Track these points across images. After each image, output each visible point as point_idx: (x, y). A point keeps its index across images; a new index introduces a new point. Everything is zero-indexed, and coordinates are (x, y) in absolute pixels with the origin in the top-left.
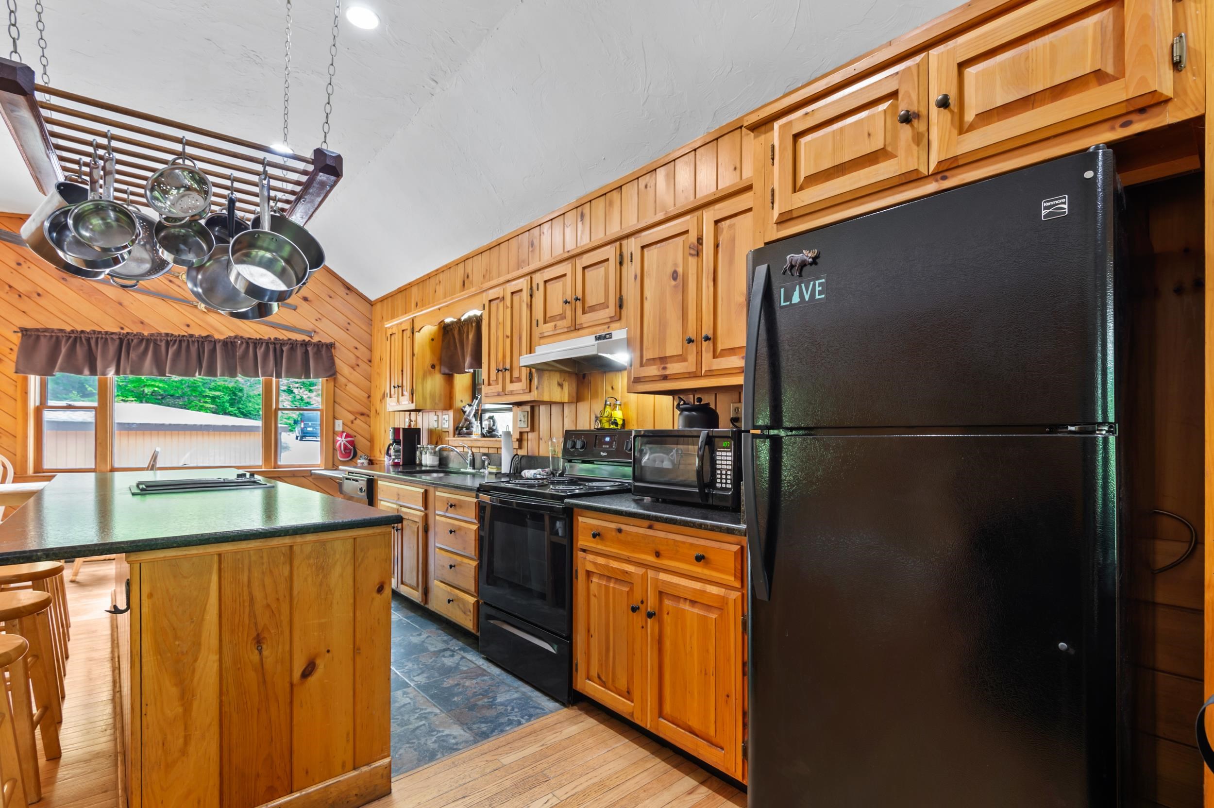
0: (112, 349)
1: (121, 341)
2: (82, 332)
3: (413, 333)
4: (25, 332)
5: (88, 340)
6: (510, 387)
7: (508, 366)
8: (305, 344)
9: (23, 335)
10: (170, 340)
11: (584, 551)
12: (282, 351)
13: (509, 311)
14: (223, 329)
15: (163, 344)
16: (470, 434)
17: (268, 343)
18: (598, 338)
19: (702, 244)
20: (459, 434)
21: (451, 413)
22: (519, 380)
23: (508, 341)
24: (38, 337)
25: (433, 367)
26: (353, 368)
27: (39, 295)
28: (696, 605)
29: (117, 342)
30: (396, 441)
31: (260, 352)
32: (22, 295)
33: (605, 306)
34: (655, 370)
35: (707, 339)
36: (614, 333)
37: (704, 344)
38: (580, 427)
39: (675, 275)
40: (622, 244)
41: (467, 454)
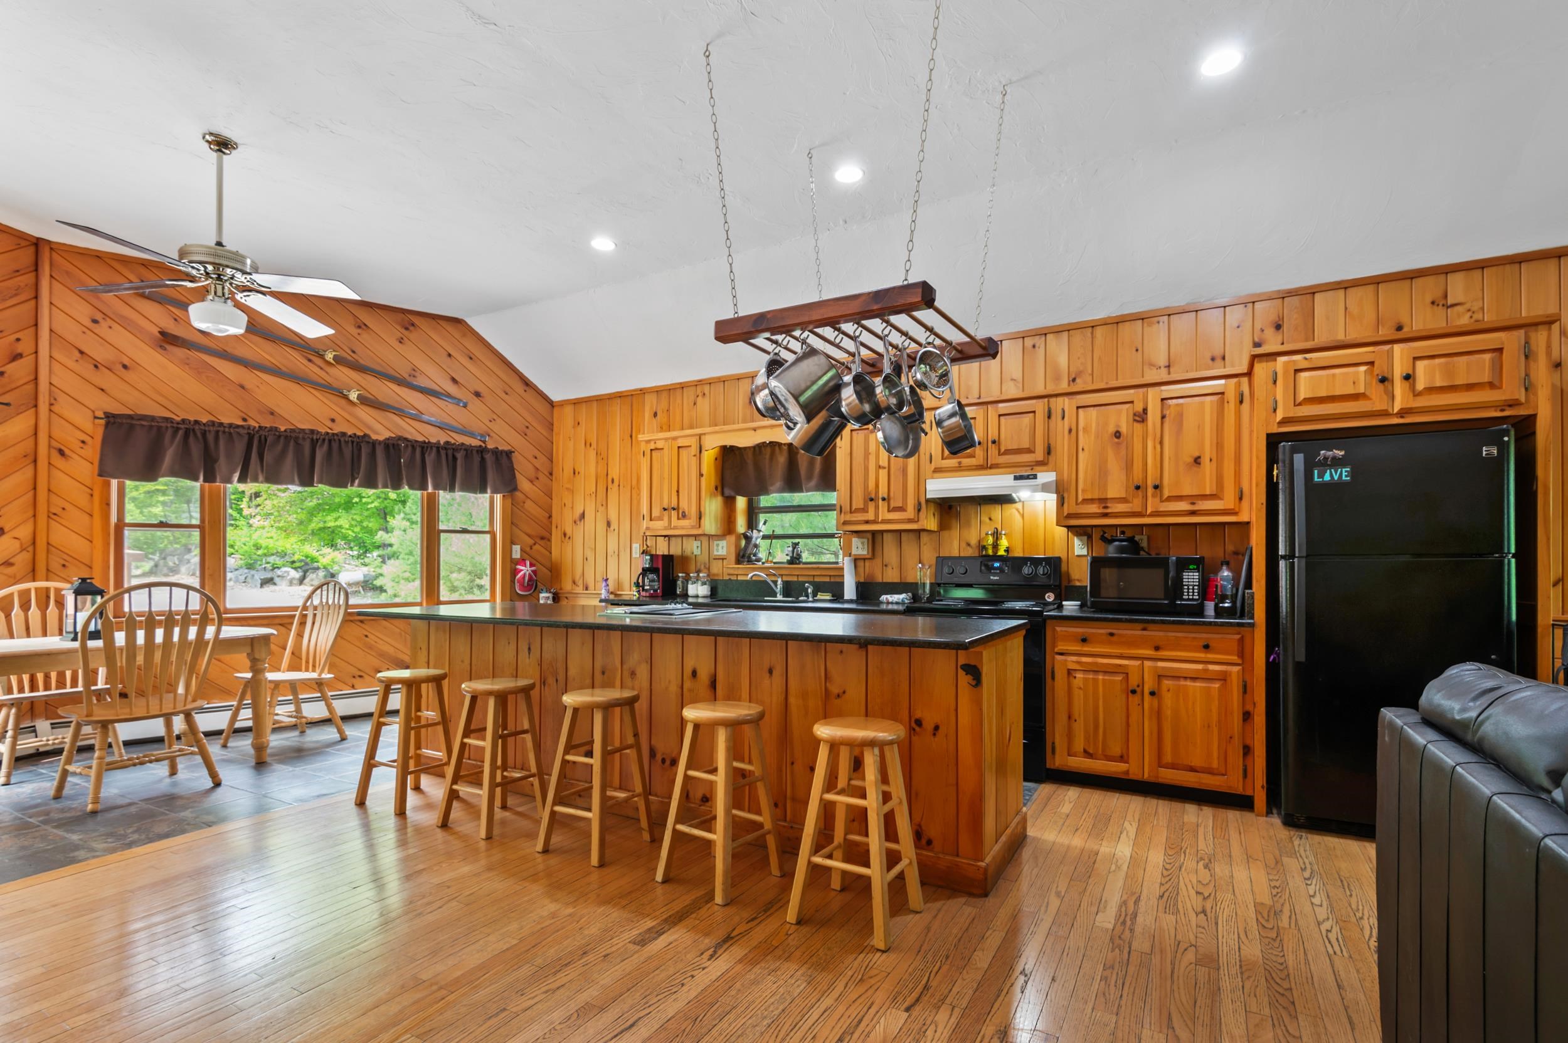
0: (240, 447)
1: (251, 438)
2: (196, 422)
3: (700, 452)
4: (111, 420)
5: (204, 434)
6: (885, 515)
7: (884, 495)
8: (481, 451)
9: (107, 425)
10: (314, 439)
11: (1063, 654)
12: (455, 458)
14: (378, 427)
15: (307, 446)
17: (438, 448)
18: (1016, 478)
19: (1146, 414)
20: (748, 561)
21: (732, 539)
22: (902, 509)
23: (884, 472)
24: (132, 427)
25: (716, 488)
26: (531, 482)
27: (125, 367)
28: (1197, 680)
29: (246, 438)
30: (652, 569)
31: (430, 459)
32: (99, 365)
33: (1029, 451)
34: (1094, 508)
35: (1156, 487)
36: (1039, 475)
37: (1150, 491)
38: (945, 553)
39: (1118, 435)
40: (1053, 400)
41: (775, 582)
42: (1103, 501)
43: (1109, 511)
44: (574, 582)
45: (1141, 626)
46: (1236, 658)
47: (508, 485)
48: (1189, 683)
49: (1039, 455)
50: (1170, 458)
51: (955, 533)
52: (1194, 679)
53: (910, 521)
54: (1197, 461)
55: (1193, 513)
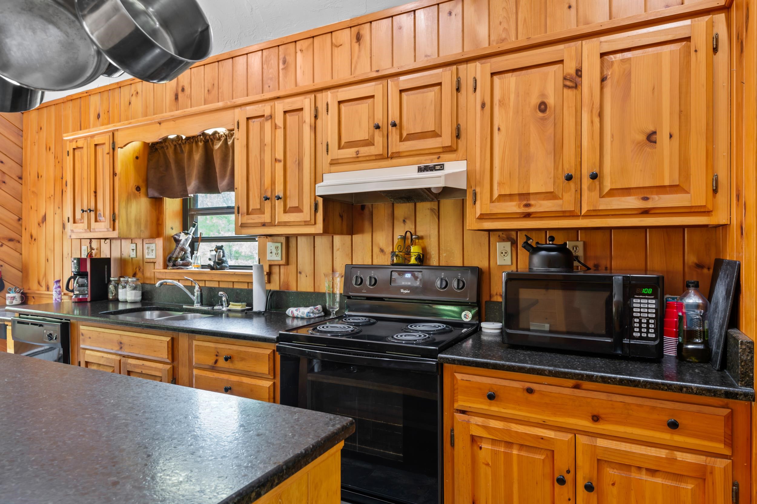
3: (114, 149)
6: (281, 217)
11: (463, 412)
13: (280, 133)
16: (187, 264)
18: (423, 169)
19: (580, 76)
20: (174, 265)
21: (160, 242)
22: (298, 209)
23: (279, 167)
25: (138, 189)
28: (657, 473)
30: (80, 273)
33: (435, 134)
34: (512, 207)
35: (594, 177)
36: (447, 165)
37: (586, 182)
38: (358, 260)
39: (543, 107)
40: (462, 67)
42: (524, 197)
43: (531, 210)
44: (39, 283)
45: (572, 382)
46: (722, 446)
48: (644, 477)
49: (446, 140)
50: (612, 136)
51: (367, 237)
52: (652, 472)
53: (306, 224)
54: (651, 138)
55: (646, 212)
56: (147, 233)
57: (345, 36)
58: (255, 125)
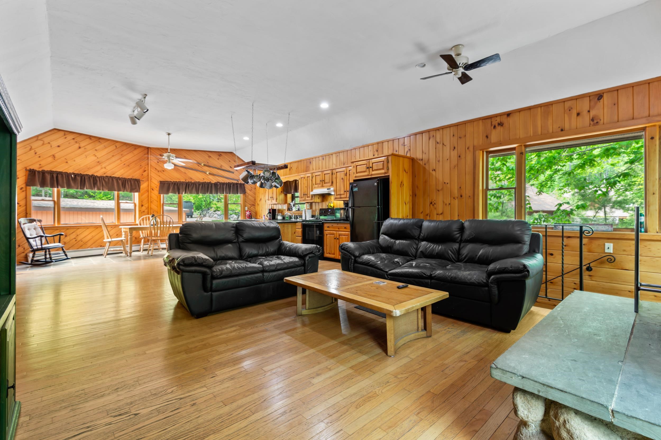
0: (184, 186)
1: (186, 184)
2: (176, 182)
4: (161, 182)
5: (178, 184)
6: (307, 199)
7: (306, 194)
8: (237, 184)
9: (160, 183)
10: (199, 184)
12: (230, 186)
13: (306, 181)
14: (213, 180)
15: (198, 185)
16: (292, 210)
17: (226, 184)
18: (328, 189)
20: (289, 210)
21: (286, 205)
22: (309, 197)
23: (306, 188)
24: (164, 183)
25: (282, 192)
26: (250, 191)
27: (163, 171)
28: (344, 236)
29: (185, 185)
30: (270, 213)
31: (224, 187)
32: (159, 171)
36: (331, 188)
37: (347, 192)
38: (323, 207)
39: (342, 179)
40: (332, 170)
41: (292, 216)
42: (340, 195)
43: (341, 197)
44: (260, 216)
45: (337, 224)
46: (349, 230)
47: (244, 192)
49: (330, 184)
51: (324, 203)
53: (310, 200)
56: (283, 203)
57: (321, 158)
58: (302, 179)
